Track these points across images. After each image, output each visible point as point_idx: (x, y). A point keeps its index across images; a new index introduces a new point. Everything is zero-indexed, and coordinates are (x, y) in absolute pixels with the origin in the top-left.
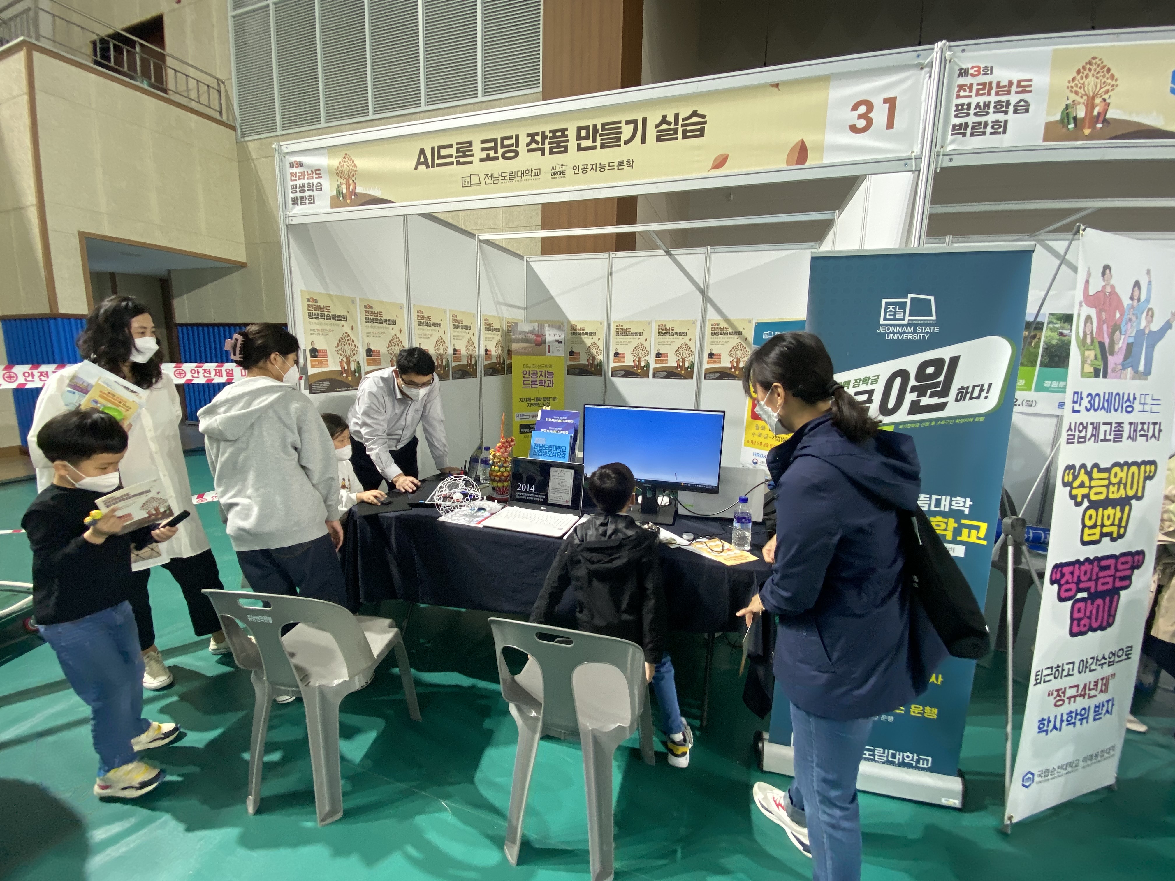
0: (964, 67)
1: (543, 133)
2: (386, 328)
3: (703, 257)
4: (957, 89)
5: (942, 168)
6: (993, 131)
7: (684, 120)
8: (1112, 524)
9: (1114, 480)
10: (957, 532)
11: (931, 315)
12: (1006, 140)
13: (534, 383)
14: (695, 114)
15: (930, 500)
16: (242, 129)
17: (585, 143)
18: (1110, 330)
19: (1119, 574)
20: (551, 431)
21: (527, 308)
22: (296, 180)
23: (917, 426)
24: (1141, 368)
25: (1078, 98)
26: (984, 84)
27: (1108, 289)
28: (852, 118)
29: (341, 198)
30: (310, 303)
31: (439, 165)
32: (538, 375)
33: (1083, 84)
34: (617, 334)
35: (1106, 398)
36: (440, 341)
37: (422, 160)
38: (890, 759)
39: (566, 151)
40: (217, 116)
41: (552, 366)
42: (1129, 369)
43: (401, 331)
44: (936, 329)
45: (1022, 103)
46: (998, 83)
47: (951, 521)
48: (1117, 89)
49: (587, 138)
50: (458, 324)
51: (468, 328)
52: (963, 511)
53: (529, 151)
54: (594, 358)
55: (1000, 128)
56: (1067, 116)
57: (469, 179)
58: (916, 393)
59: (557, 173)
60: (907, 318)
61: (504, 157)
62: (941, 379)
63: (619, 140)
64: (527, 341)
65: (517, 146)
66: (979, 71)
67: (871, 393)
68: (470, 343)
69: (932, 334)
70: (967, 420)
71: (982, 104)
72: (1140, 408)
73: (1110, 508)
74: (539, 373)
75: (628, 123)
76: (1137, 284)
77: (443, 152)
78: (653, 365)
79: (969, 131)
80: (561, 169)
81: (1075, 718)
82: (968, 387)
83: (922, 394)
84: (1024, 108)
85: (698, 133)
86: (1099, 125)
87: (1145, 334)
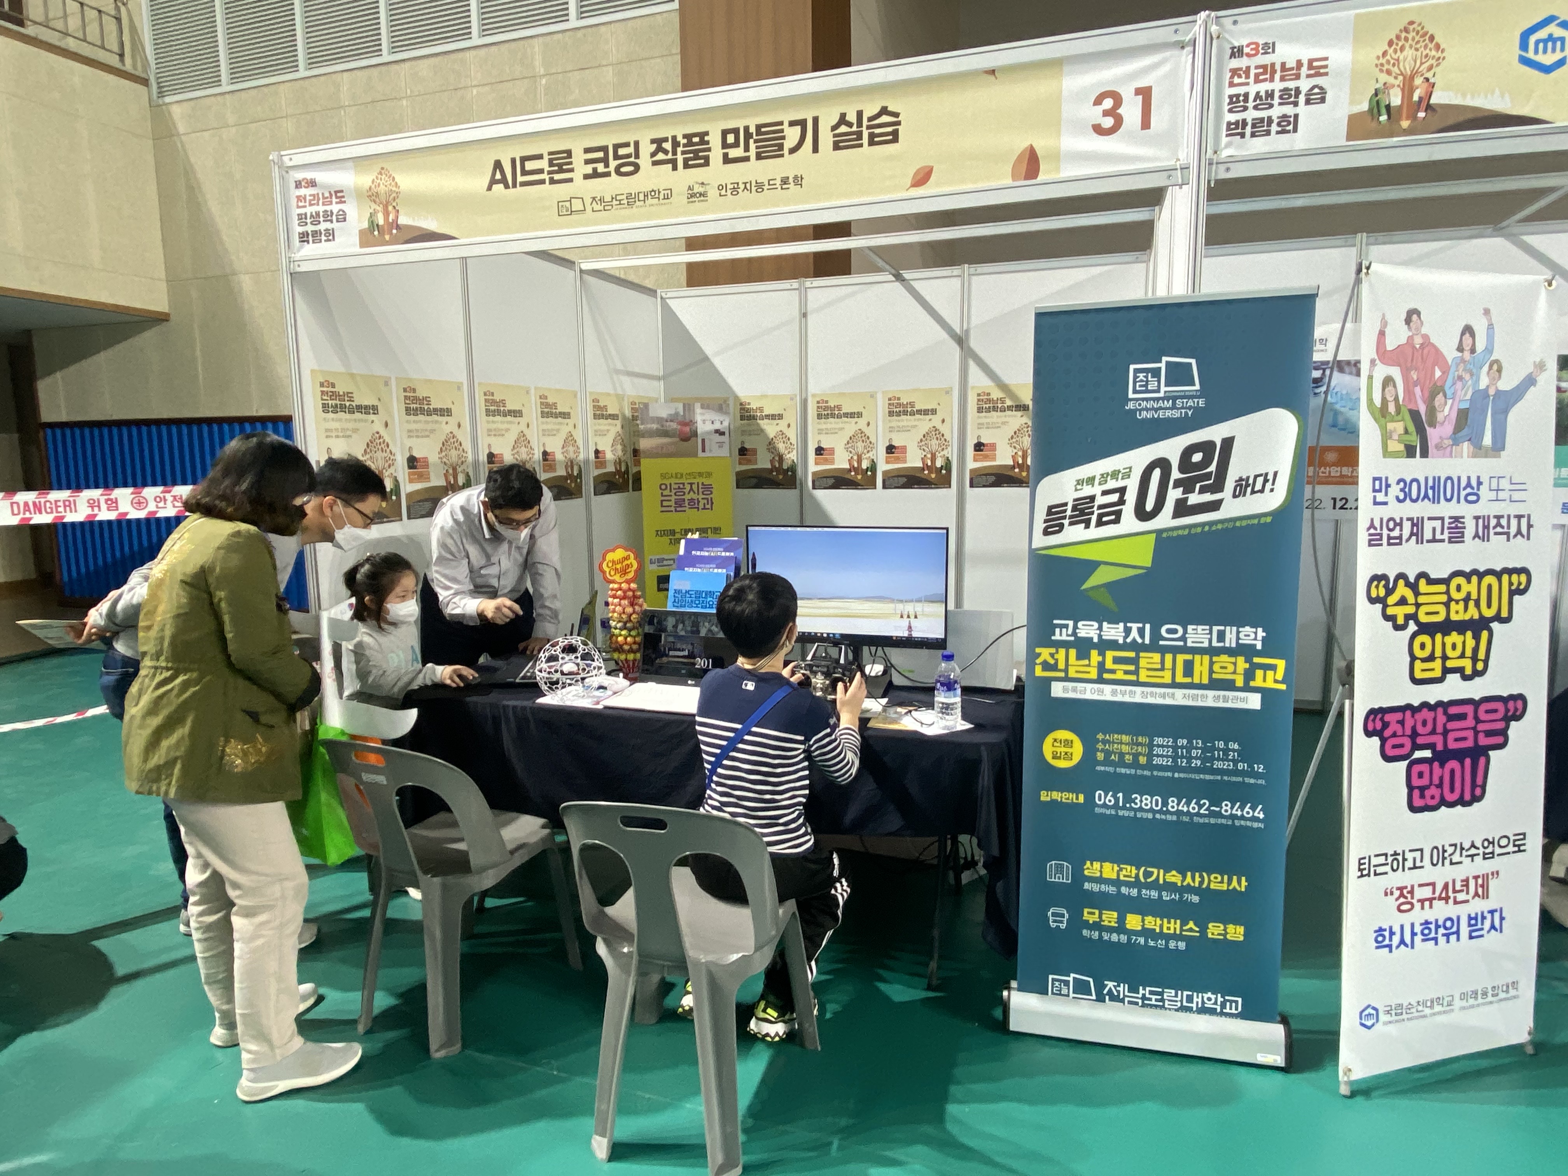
0: (1236, 44)
1: (674, 138)
2: (436, 422)
3: (956, 283)
4: (1229, 75)
5: (1217, 181)
6: (1280, 129)
7: (870, 119)
8: (1462, 656)
9: (1455, 595)
10: (1249, 675)
11: (1193, 384)
12: (1298, 141)
13: (679, 503)
14: (884, 111)
15: (1211, 633)
16: (158, 83)
17: (734, 153)
18: (1427, 394)
19: (1481, 727)
20: (699, 570)
21: (664, 378)
22: (305, 207)
23: (1186, 532)
24: (1487, 440)
25: (1391, 80)
26: (1264, 67)
27: (1418, 341)
28: (1095, 115)
29: (376, 233)
30: (325, 389)
31: (523, 184)
32: (687, 491)
33: (1398, 60)
34: (819, 416)
35: (1430, 483)
36: (522, 440)
37: (498, 176)
38: (1185, 1004)
39: (707, 163)
40: (114, 61)
41: (709, 475)
42: (1466, 444)
43: (459, 426)
44: (1201, 402)
45: (1316, 90)
46: (1283, 65)
47: (1241, 660)
48: (1444, 64)
49: (736, 144)
50: (549, 411)
51: (566, 415)
52: (1255, 645)
53: (655, 163)
54: (781, 458)
55: (1289, 125)
56: (1377, 105)
57: (568, 204)
58: (1181, 489)
59: (695, 195)
60: (1163, 389)
61: (618, 172)
62: (1213, 468)
63: (781, 147)
64: (665, 433)
65: (637, 156)
66: (1256, 49)
67: (1122, 491)
68: (570, 440)
69: (1196, 409)
70: (1250, 522)
71: (1263, 94)
72: (1493, 495)
73: (1454, 634)
74: (688, 487)
75: (792, 124)
76: (1468, 330)
77: (529, 165)
78: (883, 467)
79: (1248, 130)
80: (701, 190)
81: (1436, 933)
82: (1248, 478)
83: (1189, 490)
84: (1319, 96)
85: (891, 137)
86: (1421, 115)
87: (1488, 396)
